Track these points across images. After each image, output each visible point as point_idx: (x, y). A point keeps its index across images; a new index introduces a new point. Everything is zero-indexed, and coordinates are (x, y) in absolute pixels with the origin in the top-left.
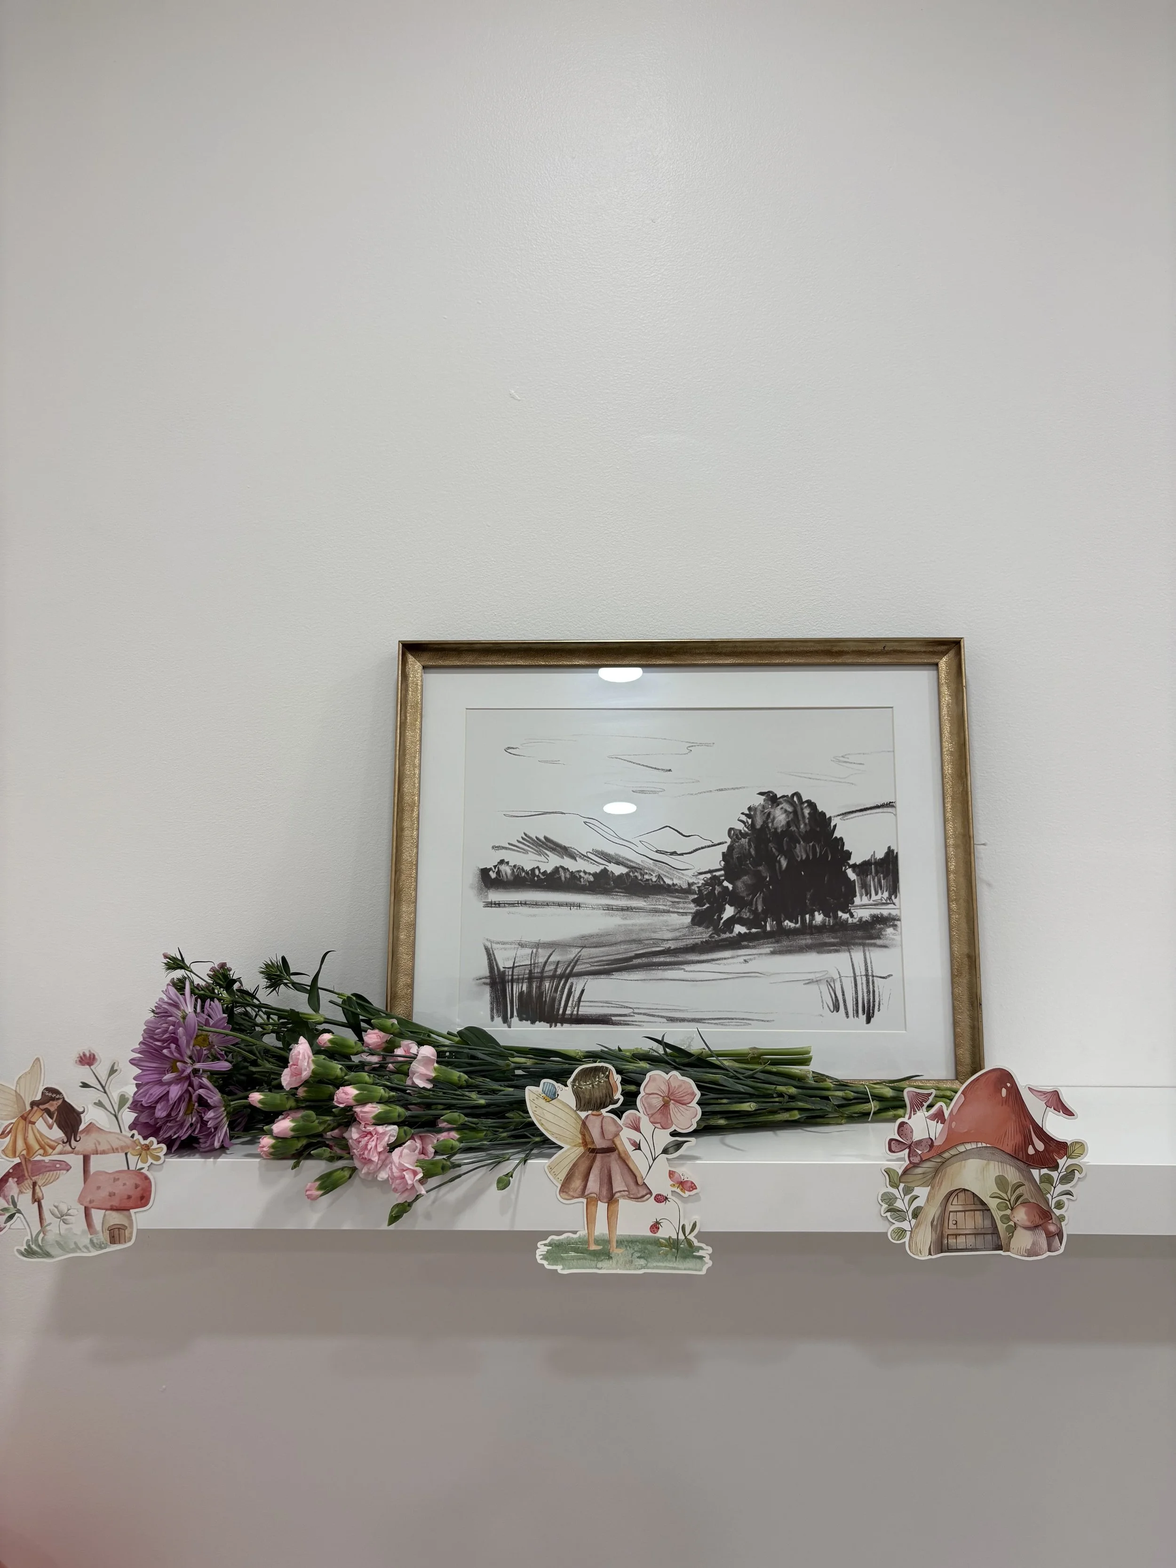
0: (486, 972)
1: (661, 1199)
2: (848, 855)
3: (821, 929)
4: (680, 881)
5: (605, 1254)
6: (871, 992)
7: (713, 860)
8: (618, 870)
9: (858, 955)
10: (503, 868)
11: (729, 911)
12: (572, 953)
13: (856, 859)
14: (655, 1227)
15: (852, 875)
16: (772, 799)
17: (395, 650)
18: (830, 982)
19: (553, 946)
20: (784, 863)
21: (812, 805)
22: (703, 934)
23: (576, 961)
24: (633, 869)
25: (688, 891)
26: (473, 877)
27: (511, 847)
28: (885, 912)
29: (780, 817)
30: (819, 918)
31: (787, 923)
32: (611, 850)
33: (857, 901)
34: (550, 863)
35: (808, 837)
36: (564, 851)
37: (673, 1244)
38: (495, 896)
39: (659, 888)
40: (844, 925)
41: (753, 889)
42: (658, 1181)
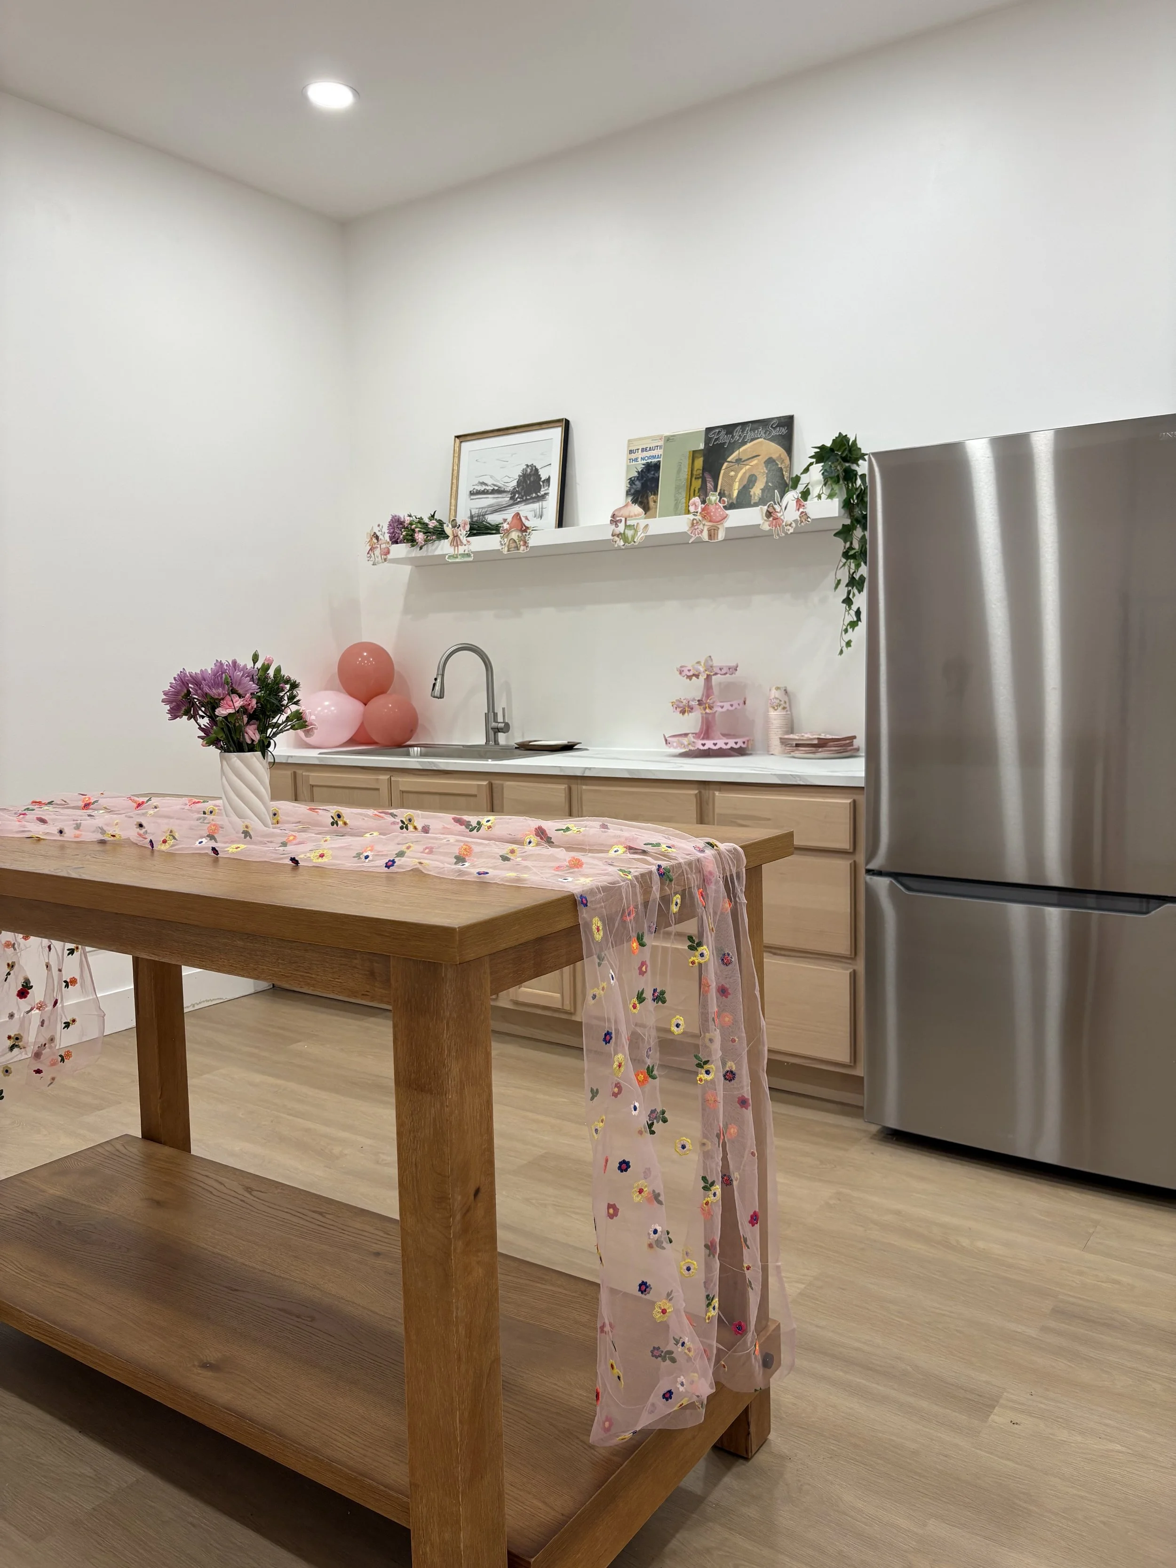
0: (469, 515)
1: (465, 545)
2: (541, 478)
3: (535, 497)
4: (508, 489)
5: (457, 557)
6: (542, 512)
7: (515, 483)
8: (496, 488)
9: (540, 503)
10: (475, 490)
11: (517, 496)
12: (486, 509)
13: (542, 480)
14: (465, 551)
15: (541, 483)
16: (527, 466)
17: (453, 437)
18: (534, 511)
19: (482, 508)
20: (528, 482)
21: (535, 467)
22: (511, 502)
23: (487, 511)
24: (499, 487)
25: (509, 492)
26: (468, 493)
27: (476, 485)
28: (546, 492)
29: (529, 470)
30: (534, 495)
31: (528, 497)
32: (495, 483)
33: (542, 490)
34: (483, 488)
35: (534, 475)
36: (486, 485)
37: (467, 554)
38: (472, 497)
39: (504, 492)
40: (538, 496)
41: (522, 490)
42: (465, 542)
